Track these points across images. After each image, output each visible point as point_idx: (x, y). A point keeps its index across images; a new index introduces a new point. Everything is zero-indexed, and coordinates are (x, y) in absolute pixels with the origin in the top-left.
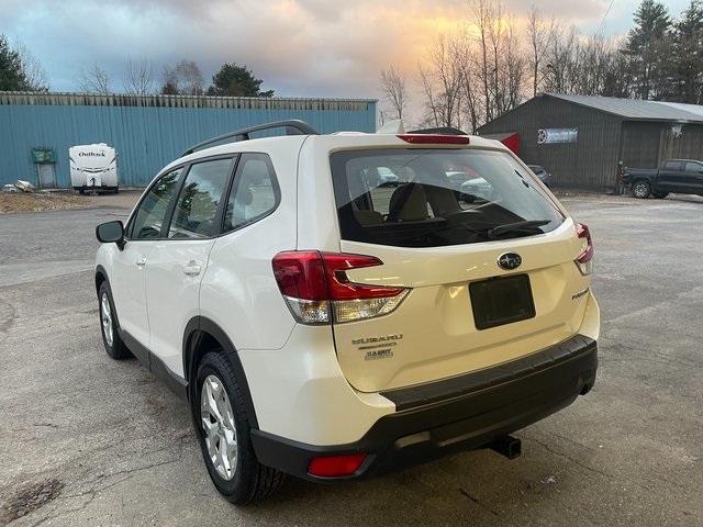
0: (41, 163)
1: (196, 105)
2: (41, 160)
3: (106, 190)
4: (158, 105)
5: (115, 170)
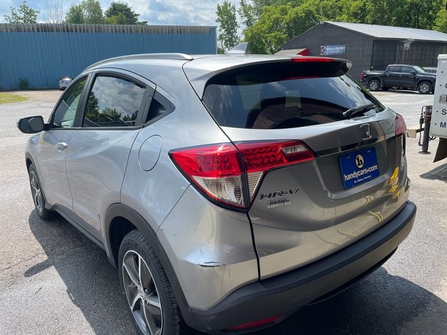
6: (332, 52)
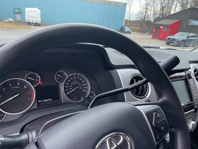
0: (17, 13)
2: (17, 12)
3: (37, 24)
5: (40, 18)
6: (196, 24)
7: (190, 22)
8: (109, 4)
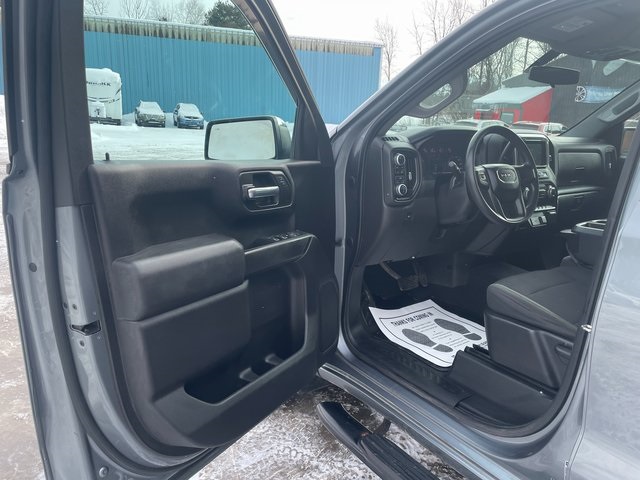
1: (200, 39)
3: (110, 123)
4: (161, 35)
5: (121, 100)
6: (598, 99)
7: (579, 94)
8: (329, 51)
